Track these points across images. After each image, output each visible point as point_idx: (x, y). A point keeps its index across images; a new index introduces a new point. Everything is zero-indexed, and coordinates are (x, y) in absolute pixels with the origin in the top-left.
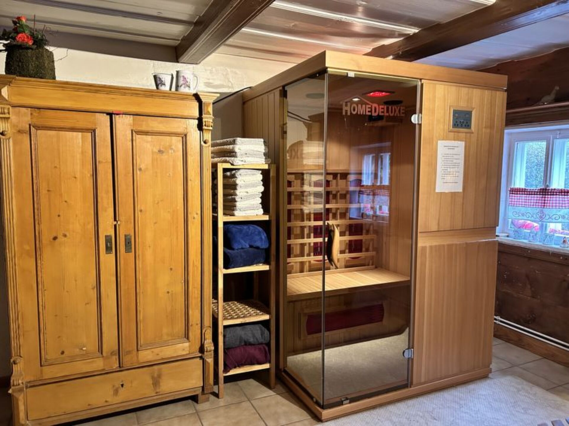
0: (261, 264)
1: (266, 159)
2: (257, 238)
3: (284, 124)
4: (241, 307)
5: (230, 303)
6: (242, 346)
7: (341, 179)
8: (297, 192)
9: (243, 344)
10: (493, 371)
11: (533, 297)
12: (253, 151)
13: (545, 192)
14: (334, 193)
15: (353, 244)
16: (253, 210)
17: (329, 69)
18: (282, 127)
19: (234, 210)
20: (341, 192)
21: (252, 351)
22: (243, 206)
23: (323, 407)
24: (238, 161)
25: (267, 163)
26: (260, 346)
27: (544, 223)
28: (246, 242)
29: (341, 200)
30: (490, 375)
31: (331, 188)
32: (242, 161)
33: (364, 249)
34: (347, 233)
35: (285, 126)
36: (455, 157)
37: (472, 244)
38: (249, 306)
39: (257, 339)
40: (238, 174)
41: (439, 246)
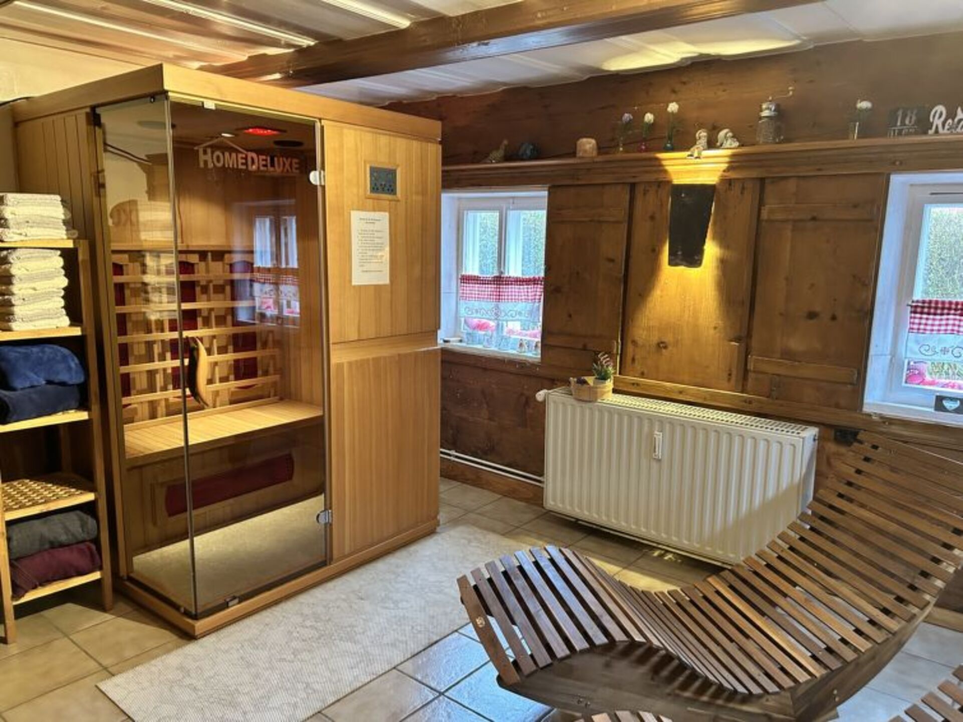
0: (73, 411)
1: (67, 230)
2: (61, 366)
3: (98, 172)
4: (39, 487)
5: (15, 483)
6: (46, 550)
7: (213, 260)
8: (135, 283)
9: (47, 546)
10: (441, 522)
11: (490, 419)
12: (42, 216)
13: (499, 280)
14: (203, 283)
15: (241, 364)
16: (49, 318)
17: (170, 94)
18: (94, 176)
19: (9, 321)
20: (215, 283)
21: (66, 555)
22: (28, 312)
23: (196, 617)
24: (12, 235)
25: (70, 236)
26: (82, 546)
27: (500, 322)
28: (38, 376)
29: (216, 295)
30: (438, 529)
31: (196, 275)
32: (21, 234)
33: (260, 372)
34: (231, 348)
35: (100, 175)
36: (376, 234)
37: (406, 355)
38: (54, 484)
39: (73, 535)
40: (13, 257)
41: (362, 361)
